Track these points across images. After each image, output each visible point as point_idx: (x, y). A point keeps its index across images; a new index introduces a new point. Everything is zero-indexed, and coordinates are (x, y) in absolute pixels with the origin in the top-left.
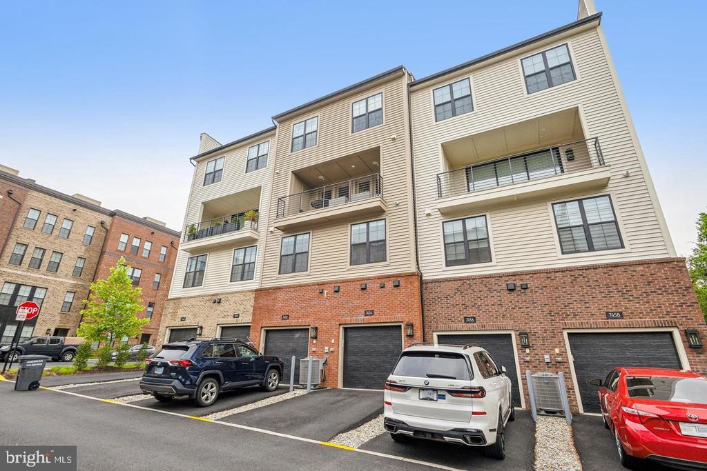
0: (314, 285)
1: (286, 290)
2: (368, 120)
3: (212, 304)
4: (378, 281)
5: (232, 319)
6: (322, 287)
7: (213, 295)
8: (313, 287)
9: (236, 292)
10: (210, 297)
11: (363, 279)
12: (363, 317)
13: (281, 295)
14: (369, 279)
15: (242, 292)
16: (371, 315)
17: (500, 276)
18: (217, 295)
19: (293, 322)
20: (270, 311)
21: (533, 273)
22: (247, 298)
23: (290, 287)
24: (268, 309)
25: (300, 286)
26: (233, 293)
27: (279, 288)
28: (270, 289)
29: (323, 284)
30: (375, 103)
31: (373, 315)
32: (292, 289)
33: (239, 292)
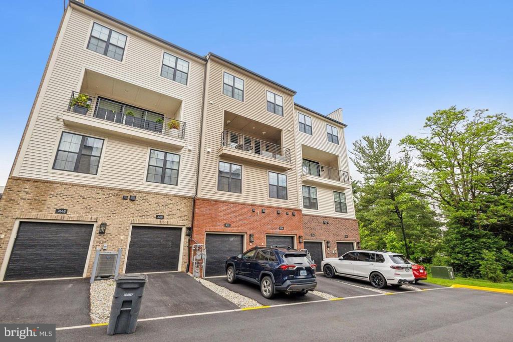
0: (248, 205)
1: (226, 204)
2: (274, 108)
3: (120, 200)
4: (285, 210)
5: (154, 219)
6: (254, 207)
7: (121, 190)
8: (248, 207)
9: (158, 194)
10: (116, 192)
11: (278, 208)
12: (278, 230)
13: (222, 207)
14: (281, 208)
15: (167, 195)
16: (282, 230)
17: (322, 217)
18: (129, 191)
19: (233, 230)
20: (214, 219)
21: (330, 218)
22: (173, 202)
23: (230, 203)
24: (211, 217)
25: (239, 204)
26: (154, 193)
27: (221, 202)
28: (213, 200)
29: (255, 205)
30: (279, 101)
31: (283, 230)
32: (232, 205)
33: (162, 194)
